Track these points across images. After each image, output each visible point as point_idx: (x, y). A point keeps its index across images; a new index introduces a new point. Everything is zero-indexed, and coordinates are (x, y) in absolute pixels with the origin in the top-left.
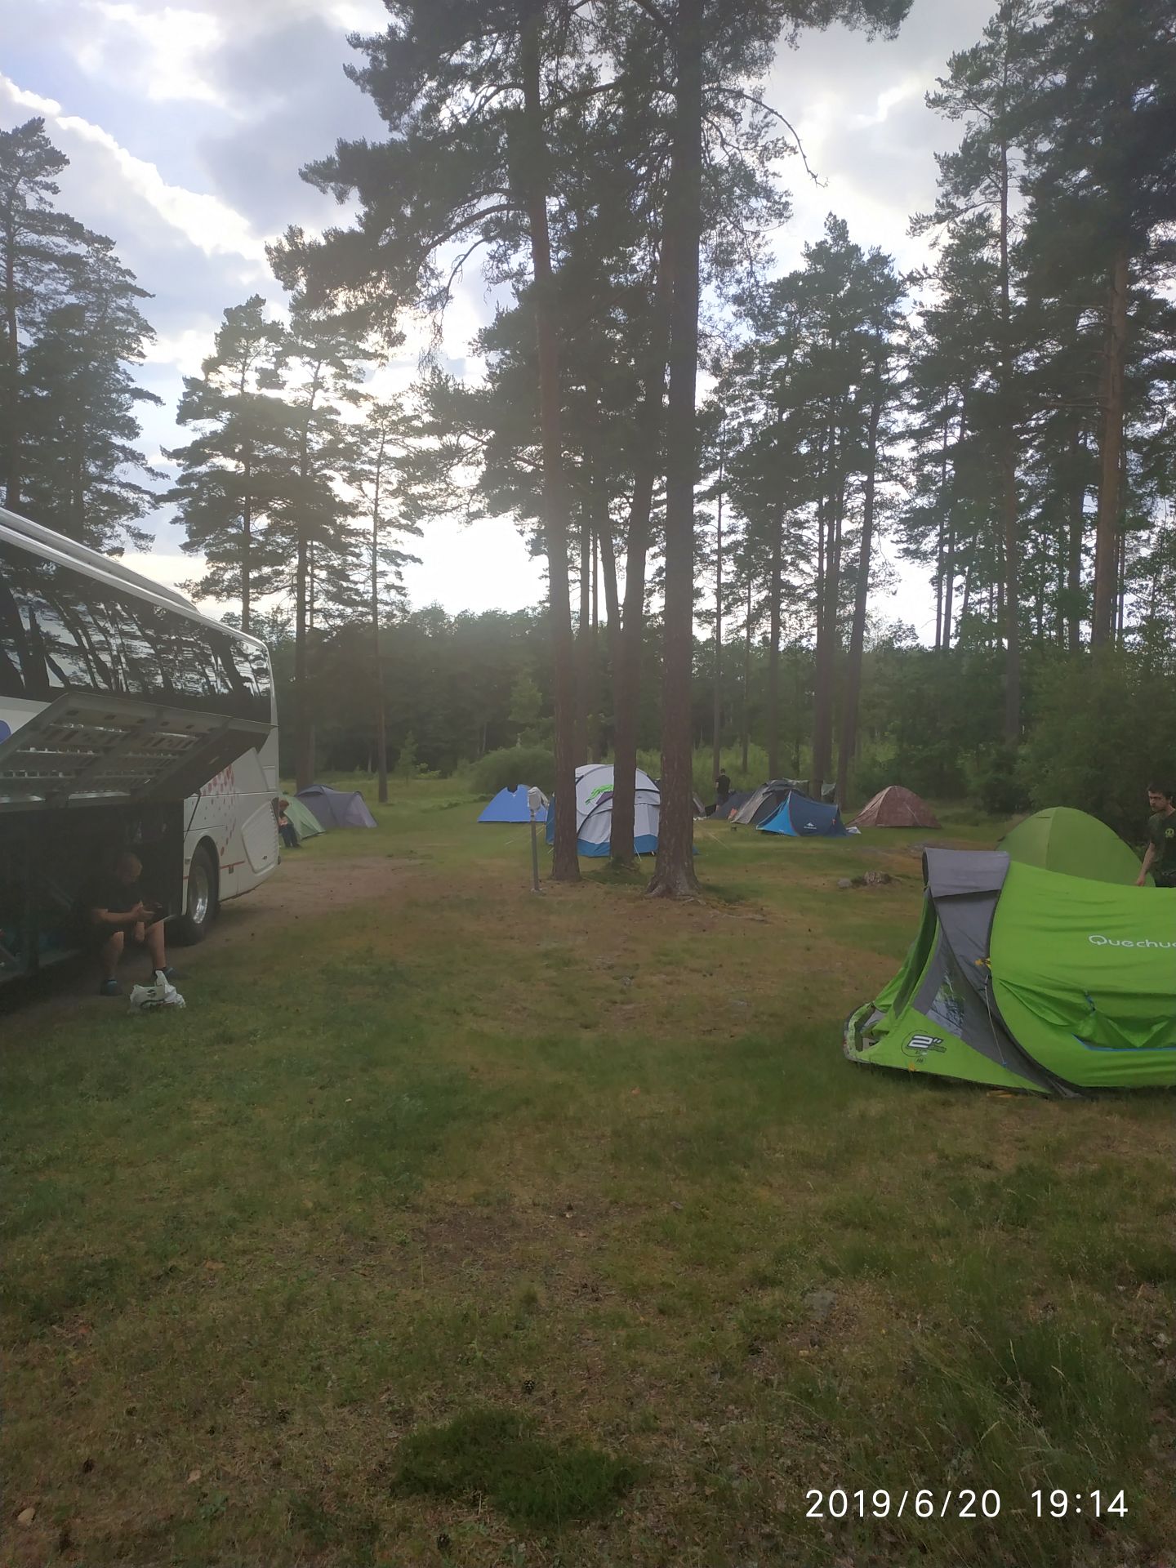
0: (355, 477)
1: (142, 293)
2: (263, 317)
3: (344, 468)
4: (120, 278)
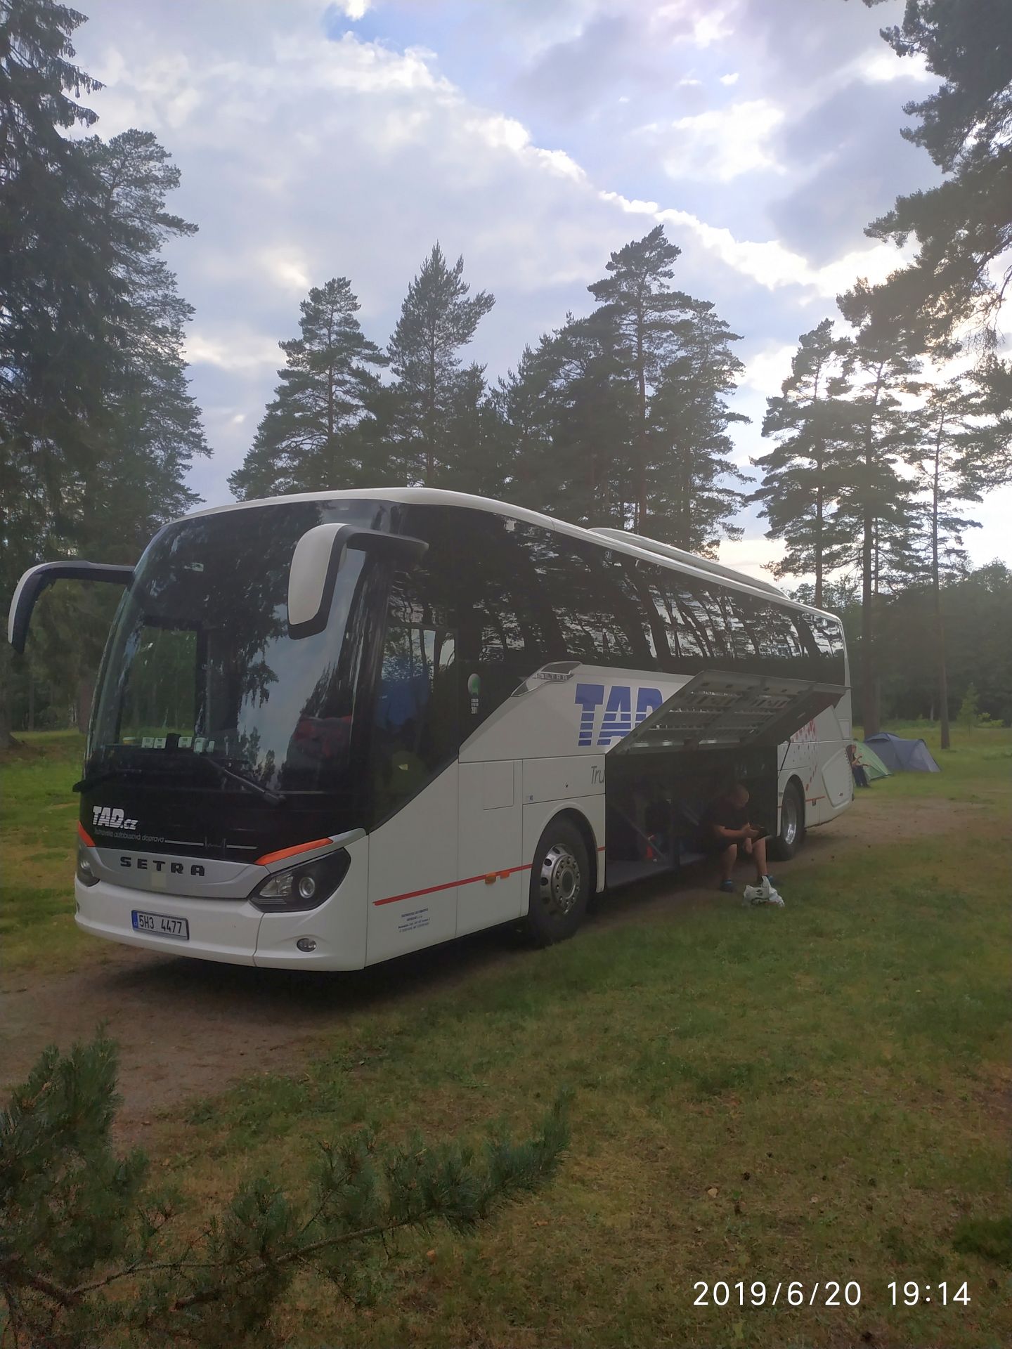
0: (915, 457)
1: (734, 337)
2: (832, 336)
3: (906, 451)
4: (718, 329)
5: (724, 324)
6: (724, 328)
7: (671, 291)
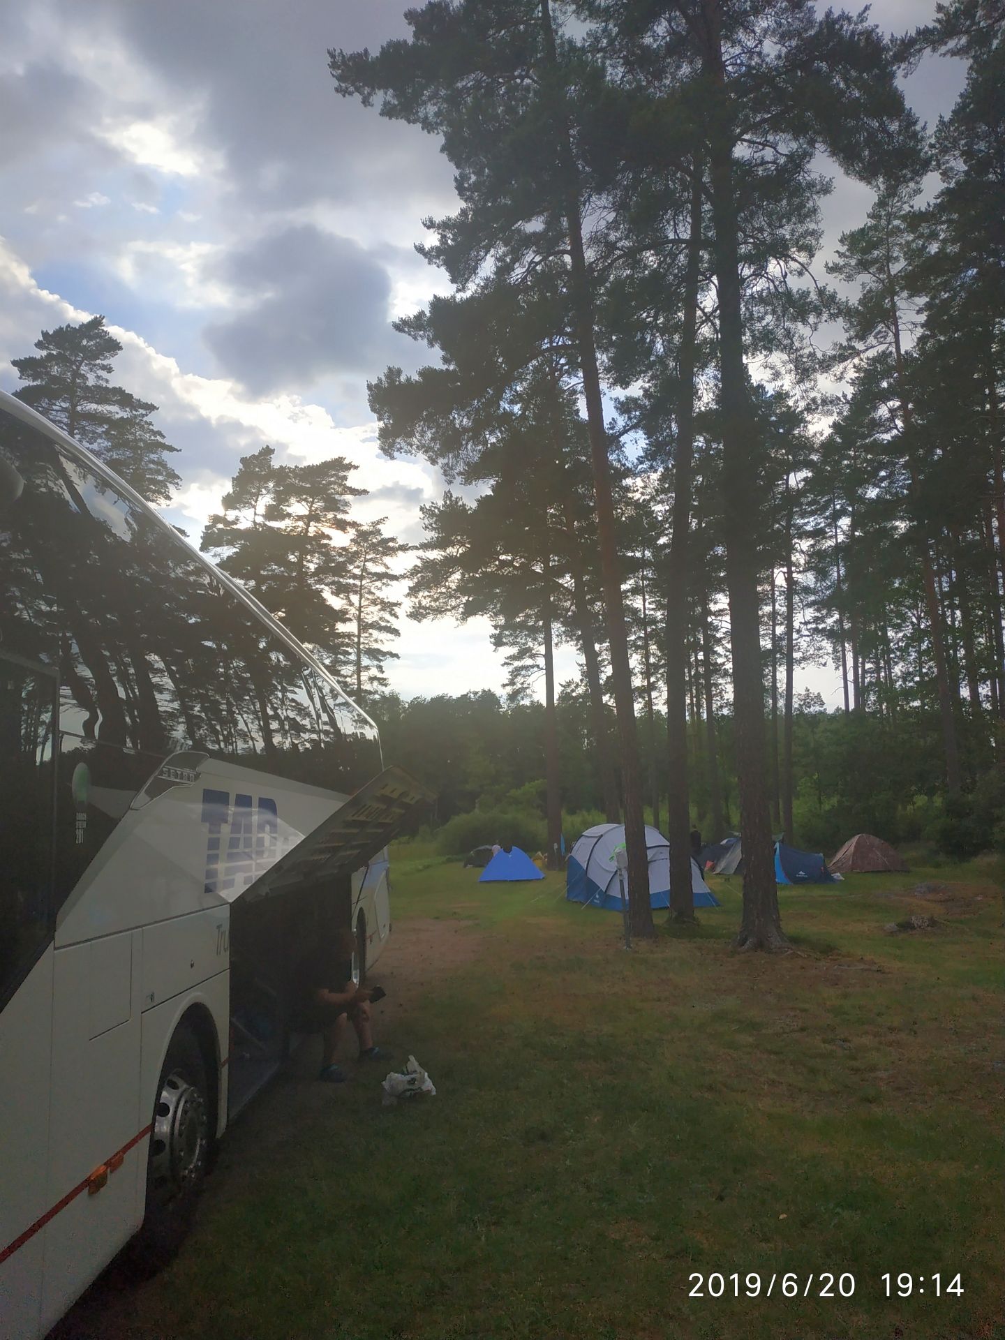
0: (340, 590)
1: (171, 449)
2: (272, 463)
3: (333, 583)
4: (153, 438)
5: (159, 433)
6: (159, 438)
7: (110, 386)
